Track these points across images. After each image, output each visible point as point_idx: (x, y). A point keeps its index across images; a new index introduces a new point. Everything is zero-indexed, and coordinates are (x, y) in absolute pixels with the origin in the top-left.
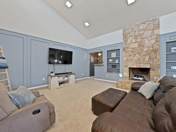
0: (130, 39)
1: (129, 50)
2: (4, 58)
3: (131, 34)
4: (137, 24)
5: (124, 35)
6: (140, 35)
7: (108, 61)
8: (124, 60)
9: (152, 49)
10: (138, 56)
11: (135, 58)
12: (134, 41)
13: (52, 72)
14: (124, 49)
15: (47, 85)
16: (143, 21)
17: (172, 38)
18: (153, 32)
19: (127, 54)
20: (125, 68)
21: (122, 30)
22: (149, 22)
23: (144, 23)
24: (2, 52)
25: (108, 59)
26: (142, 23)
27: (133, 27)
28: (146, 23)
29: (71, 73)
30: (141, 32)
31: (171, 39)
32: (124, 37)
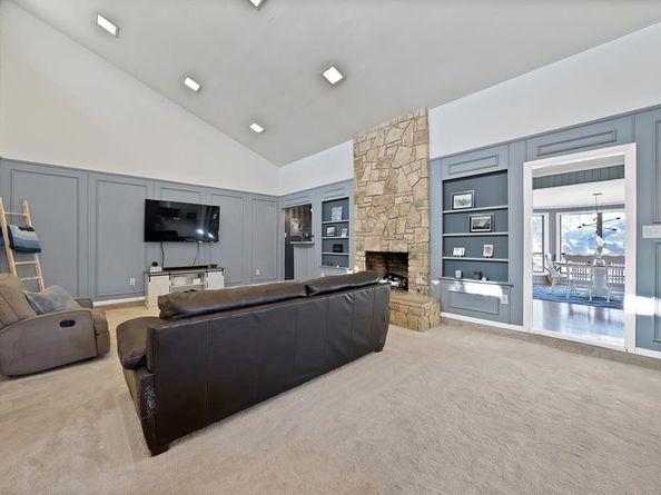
0: (367, 170)
1: (366, 200)
2: (30, 229)
3: (371, 154)
4: (382, 126)
5: (355, 156)
6: (389, 159)
7: (324, 233)
8: (357, 230)
9: (411, 200)
10: (383, 218)
11: (378, 225)
12: (376, 174)
13: (155, 264)
14: (356, 198)
15: (142, 298)
16: (394, 121)
17: (454, 169)
18: (414, 154)
19: (363, 211)
20: (358, 253)
21: (351, 143)
22: (405, 124)
23: (396, 125)
24: (27, 214)
25: (325, 227)
26: (392, 126)
27: (375, 134)
28: (401, 125)
29: (214, 266)
30: (390, 152)
31: (452, 171)
32: (355, 162)
